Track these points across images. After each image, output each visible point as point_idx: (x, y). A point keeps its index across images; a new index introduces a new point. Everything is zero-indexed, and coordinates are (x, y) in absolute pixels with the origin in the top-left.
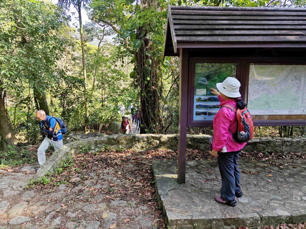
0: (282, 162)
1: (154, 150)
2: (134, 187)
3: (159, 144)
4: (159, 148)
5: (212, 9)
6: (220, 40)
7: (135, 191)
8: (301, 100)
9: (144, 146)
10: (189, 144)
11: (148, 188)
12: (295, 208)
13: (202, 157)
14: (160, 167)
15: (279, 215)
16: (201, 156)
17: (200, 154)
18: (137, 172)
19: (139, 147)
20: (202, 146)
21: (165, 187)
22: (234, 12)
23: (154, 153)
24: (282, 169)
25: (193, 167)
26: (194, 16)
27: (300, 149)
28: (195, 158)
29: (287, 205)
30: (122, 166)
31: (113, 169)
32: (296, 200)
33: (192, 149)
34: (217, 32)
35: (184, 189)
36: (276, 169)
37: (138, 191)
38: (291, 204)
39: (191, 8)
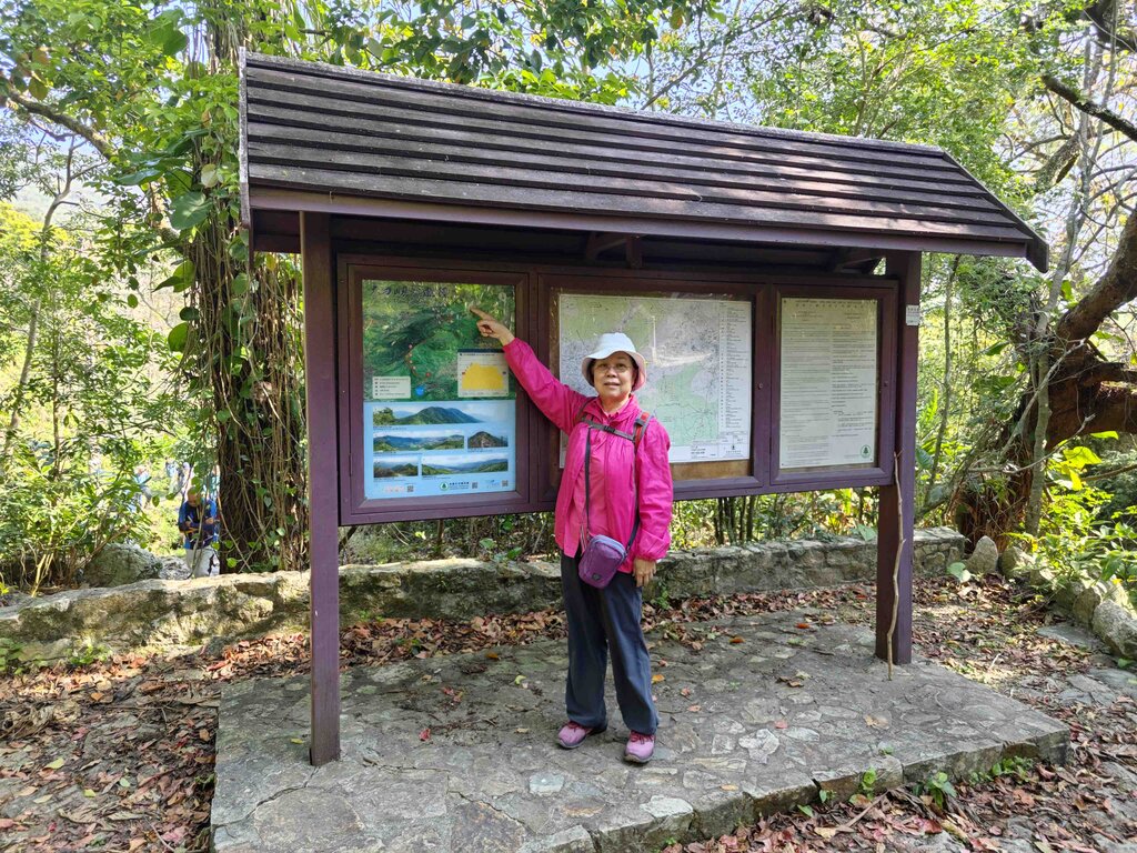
0: (702, 630)
1: (250, 640)
2: (113, 817)
3: (273, 612)
4: (271, 629)
5: (413, 85)
6: (424, 192)
7: (116, 832)
8: (724, 413)
9: (203, 628)
10: (398, 601)
11: (180, 810)
12: (710, 780)
13: (443, 643)
14: (250, 706)
15: (657, 815)
16: (439, 642)
17: (438, 636)
18: (147, 744)
19: (182, 637)
20: (448, 604)
21: (248, 790)
22: (492, 108)
23: (245, 656)
24: (697, 651)
25: (393, 686)
26: (339, 102)
27: (765, 579)
28: (414, 652)
29: (688, 777)
30: (81, 730)
31: (29, 748)
32: (719, 752)
33: (408, 620)
34: (418, 165)
35: (329, 783)
36: (680, 652)
37: (129, 832)
38: (701, 768)
39: (331, 72)
